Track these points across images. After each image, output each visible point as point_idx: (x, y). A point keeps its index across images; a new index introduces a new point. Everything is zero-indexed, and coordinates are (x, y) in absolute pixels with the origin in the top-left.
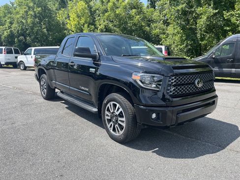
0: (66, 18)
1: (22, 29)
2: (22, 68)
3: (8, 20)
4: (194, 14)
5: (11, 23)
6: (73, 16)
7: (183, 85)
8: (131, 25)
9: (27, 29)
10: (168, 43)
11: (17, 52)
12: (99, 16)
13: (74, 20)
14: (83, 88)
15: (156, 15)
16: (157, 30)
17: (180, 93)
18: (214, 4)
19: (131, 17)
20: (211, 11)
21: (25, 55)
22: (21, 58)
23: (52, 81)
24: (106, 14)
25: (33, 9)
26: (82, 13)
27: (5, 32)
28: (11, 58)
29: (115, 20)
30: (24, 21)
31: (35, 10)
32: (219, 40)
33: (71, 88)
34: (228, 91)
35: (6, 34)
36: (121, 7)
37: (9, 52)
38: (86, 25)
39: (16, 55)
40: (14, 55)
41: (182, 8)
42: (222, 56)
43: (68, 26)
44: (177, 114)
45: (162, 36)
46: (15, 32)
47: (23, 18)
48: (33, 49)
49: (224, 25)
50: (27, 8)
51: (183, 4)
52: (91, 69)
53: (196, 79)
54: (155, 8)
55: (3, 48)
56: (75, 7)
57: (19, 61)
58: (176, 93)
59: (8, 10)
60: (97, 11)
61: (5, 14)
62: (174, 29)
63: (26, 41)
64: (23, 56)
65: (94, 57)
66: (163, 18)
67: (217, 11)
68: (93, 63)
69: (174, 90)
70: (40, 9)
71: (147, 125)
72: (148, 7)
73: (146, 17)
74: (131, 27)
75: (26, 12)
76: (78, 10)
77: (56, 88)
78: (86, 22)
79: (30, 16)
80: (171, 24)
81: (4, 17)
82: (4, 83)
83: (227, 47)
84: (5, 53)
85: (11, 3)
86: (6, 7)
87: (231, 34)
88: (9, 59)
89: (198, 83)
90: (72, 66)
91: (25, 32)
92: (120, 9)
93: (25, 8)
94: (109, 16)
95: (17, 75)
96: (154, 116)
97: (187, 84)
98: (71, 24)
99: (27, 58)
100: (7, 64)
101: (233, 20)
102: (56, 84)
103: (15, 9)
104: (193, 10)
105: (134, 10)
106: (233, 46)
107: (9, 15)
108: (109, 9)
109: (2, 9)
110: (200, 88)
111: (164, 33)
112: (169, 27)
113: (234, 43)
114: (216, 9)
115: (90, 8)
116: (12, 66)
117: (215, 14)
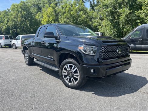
0: (41, 18)
1: (14, 25)
2: (14, 48)
3: (6, 20)
4: (118, 14)
5: (8, 21)
6: (45, 16)
7: (109, 52)
8: (80, 20)
9: (17, 25)
10: (103, 31)
11: (11, 38)
12: (61, 16)
13: (46, 19)
14: (50, 56)
15: (95, 14)
16: (96, 24)
17: (108, 57)
18: (130, 7)
19: (80, 16)
20: (128, 11)
21: (16, 40)
22: (14, 42)
23: (31, 53)
24: (65, 15)
25: (21, 13)
26: (50, 15)
27: (4, 26)
28: (8, 42)
29: (70, 18)
30: (16, 20)
31: (22, 13)
32: (133, 28)
33: (43, 57)
34: (140, 59)
35: (4, 27)
36: (74, 10)
37: (6, 38)
38: (53, 21)
39: (11, 40)
40: (9, 40)
41: (110, 10)
42: (135, 38)
43: (42, 22)
44: (106, 70)
45: (99, 27)
46: (10, 26)
47: (15, 18)
48: (21, 36)
49: (136, 19)
50: (18, 12)
51: (111, 7)
52: (54, 45)
53: (117, 49)
54: (94, 11)
55: (3, 36)
56: (46, 11)
57: (12, 44)
58: (105, 57)
59: (6, 13)
60: (60, 13)
61: (4, 15)
62: (106, 22)
63: (17, 31)
64: (15, 40)
65: (56, 38)
66: (99, 16)
67: (131, 11)
68: (56, 41)
69: (104, 55)
70: (25, 12)
71: (88, 77)
72: (90, 10)
73: (89, 16)
74: (80, 22)
75: (17, 14)
76: (48, 12)
77: (34, 58)
78: (53, 20)
79: (19, 17)
80: (104, 20)
81: (4, 18)
82: (3, 56)
83: (139, 32)
84: (4, 39)
85: (8, 9)
86: (5, 12)
87: (140, 24)
88: (6, 43)
89: (118, 51)
90: (43, 43)
91: (16, 26)
92: (73, 12)
93: (16, 12)
94: (66, 16)
95: (11, 52)
96: (92, 71)
97: (112, 52)
98: (44, 21)
99: (17, 42)
100: (5, 45)
101: (141, 16)
102: (34, 55)
103: (10, 13)
104: (117, 11)
105: (82, 12)
106: (142, 31)
107: (7, 17)
108: (66, 11)
109: (3, 13)
110: (120, 54)
111: (100, 25)
112: (103, 22)
113: (142, 30)
114: (131, 10)
115: (55, 11)
116: (8, 47)
117: (130, 13)
